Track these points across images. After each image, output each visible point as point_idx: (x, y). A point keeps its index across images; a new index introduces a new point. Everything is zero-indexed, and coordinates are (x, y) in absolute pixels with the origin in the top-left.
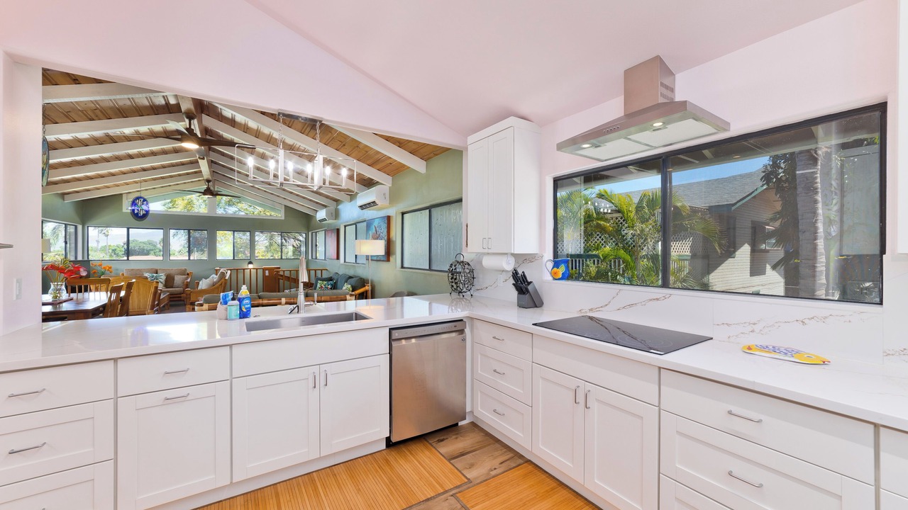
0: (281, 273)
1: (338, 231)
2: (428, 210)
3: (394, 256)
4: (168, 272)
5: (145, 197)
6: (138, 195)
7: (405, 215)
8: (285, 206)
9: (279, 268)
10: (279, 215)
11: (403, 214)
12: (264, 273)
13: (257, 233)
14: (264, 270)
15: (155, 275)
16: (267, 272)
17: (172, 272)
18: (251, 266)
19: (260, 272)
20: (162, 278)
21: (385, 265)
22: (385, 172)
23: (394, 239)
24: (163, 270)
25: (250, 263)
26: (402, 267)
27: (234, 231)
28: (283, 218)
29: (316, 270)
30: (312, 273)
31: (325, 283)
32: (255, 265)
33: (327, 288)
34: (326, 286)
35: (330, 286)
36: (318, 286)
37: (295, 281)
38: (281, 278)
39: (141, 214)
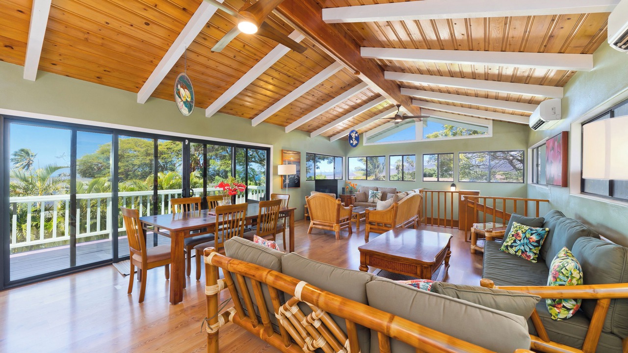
0: (481, 202)
4: (384, 190)
5: (356, 130)
6: (352, 129)
8: (493, 120)
9: (477, 193)
12: (460, 198)
14: (460, 193)
15: (375, 192)
16: (462, 196)
17: (387, 190)
18: (453, 189)
19: (456, 195)
25: (453, 185)
28: (491, 136)
29: (538, 202)
30: (532, 205)
31: (527, 228)
32: (459, 188)
33: (528, 239)
34: (528, 235)
35: (535, 238)
36: (512, 231)
37: (493, 211)
38: (472, 206)
39: (354, 144)
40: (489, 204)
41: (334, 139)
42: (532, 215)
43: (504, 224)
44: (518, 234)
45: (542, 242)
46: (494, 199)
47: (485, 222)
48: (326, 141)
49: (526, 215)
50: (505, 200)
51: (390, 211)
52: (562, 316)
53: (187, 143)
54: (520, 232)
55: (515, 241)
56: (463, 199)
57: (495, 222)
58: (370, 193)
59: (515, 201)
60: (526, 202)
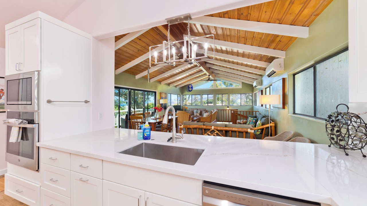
0: (239, 113)
1: (262, 91)
2: (312, 69)
3: (287, 105)
4: (201, 110)
7: (296, 76)
8: (242, 82)
9: (237, 110)
10: (240, 87)
11: (294, 75)
12: (231, 112)
13: (230, 95)
14: (231, 110)
15: (197, 110)
16: (232, 111)
17: (202, 110)
18: (228, 109)
20: (199, 112)
21: (283, 111)
22: (279, 49)
23: (287, 93)
24: (199, 109)
25: (228, 107)
26: (294, 113)
27: (222, 94)
28: (241, 88)
29: (256, 112)
30: (254, 113)
31: (252, 118)
32: (230, 108)
33: (253, 121)
34: (253, 120)
35: (254, 121)
36: (249, 120)
37: (243, 116)
38: (236, 114)
39: (191, 90)
40: (242, 114)
41: (178, 87)
42: (254, 115)
43: (246, 120)
44: (250, 120)
45: (256, 122)
46: (243, 111)
47: (240, 120)
48: (175, 88)
49: (253, 115)
50: (246, 111)
51: (209, 117)
52: (258, 133)
53: (130, 91)
54: (251, 120)
55: (250, 123)
56: (232, 112)
57: (243, 119)
58: (195, 111)
59: (250, 112)
60: (253, 112)
